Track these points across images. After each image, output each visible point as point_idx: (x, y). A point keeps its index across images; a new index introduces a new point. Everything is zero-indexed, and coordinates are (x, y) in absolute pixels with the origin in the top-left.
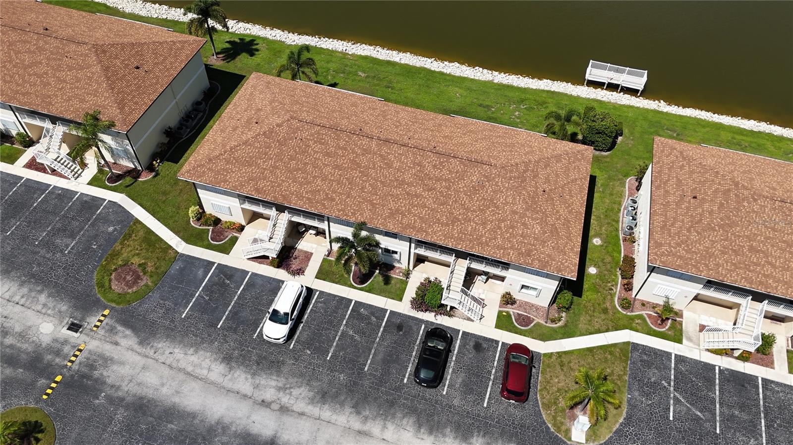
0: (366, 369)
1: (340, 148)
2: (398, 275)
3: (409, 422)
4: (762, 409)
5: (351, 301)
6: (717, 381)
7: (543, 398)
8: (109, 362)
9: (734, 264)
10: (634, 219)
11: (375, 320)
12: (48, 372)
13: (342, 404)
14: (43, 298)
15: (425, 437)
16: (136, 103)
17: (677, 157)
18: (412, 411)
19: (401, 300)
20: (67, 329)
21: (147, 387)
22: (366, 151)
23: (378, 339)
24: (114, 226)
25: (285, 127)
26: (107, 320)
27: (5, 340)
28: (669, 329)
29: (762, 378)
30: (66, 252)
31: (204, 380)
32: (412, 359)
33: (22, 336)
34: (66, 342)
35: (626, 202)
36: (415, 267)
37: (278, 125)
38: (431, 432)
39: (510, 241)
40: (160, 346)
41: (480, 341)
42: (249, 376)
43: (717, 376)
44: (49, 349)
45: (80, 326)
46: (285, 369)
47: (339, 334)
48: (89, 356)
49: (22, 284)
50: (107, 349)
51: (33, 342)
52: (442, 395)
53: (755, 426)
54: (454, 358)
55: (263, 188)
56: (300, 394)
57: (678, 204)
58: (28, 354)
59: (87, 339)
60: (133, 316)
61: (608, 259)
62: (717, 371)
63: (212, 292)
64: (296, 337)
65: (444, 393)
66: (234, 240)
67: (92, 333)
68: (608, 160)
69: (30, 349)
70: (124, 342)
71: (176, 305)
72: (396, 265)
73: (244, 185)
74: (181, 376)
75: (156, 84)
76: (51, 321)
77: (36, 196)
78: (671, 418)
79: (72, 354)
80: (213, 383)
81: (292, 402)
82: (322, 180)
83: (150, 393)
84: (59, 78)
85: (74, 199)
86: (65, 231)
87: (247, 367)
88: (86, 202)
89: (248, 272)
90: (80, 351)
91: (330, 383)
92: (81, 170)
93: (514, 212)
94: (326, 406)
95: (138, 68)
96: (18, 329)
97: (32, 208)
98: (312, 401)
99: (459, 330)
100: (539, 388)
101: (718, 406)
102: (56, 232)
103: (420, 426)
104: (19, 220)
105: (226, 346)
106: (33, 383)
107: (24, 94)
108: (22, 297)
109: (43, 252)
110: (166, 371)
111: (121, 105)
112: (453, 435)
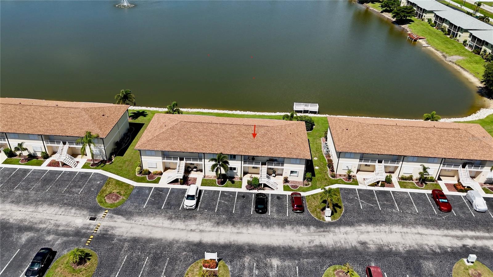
0: (234, 212)
1: (204, 129)
2: (237, 179)
3: (258, 226)
4: (394, 200)
5: (220, 191)
6: (375, 194)
7: (310, 210)
8: (114, 228)
9: (367, 147)
10: (328, 148)
11: (232, 196)
12: (86, 236)
13: (227, 225)
14: (73, 211)
15: (266, 229)
16: (106, 128)
17: (337, 120)
18: (258, 222)
19: (241, 188)
20: (90, 220)
21: (136, 234)
22: (216, 129)
23: (235, 202)
24: (100, 181)
25: (179, 125)
26: (108, 214)
27: (59, 228)
28: (352, 181)
29: (392, 191)
30: (79, 193)
31: (162, 227)
32: (252, 206)
33: (67, 225)
34: (90, 224)
35: (323, 145)
36: (243, 176)
37: (176, 125)
38: (268, 227)
39: (282, 151)
40: (137, 219)
41: (279, 196)
42: (182, 223)
43: (375, 193)
44: (83, 228)
45: (96, 218)
46: (198, 218)
47: (218, 202)
48: (104, 227)
49: (61, 207)
50: (112, 224)
51: (74, 227)
52: (268, 215)
53: (393, 205)
54: (270, 203)
55: (174, 148)
56: (207, 225)
57: (342, 133)
58: (73, 231)
59: (100, 222)
60: (120, 211)
61: (322, 163)
62: (374, 191)
63: (155, 197)
64: (199, 207)
65: (269, 214)
66: (159, 179)
67: (102, 220)
68: (312, 133)
69: (73, 229)
70: (118, 220)
71: (139, 204)
72: (235, 176)
73: (166, 148)
74: (150, 228)
75: (113, 120)
76: (80, 219)
77: (56, 176)
78: (362, 208)
79: (95, 228)
80: (166, 228)
81: (204, 228)
82: (200, 141)
83: (138, 235)
84: (68, 122)
85: (76, 175)
86: (76, 186)
87: (180, 220)
88: (83, 174)
89: (169, 188)
90: (99, 226)
91: (219, 219)
92: (77, 164)
93: (281, 141)
94: (220, 227)
95: (103, 115)
96: (64, 223)
97: (56, 180)
98: (213, 226)
99: (269, 194)
100: (307, 207)
101: (378, 202)
102: (71, 187)
103: (263, 227)
104: (51, 185)
105: (168, 215)
106: (80, 241)
107: (51, 130)
108: (62, 212)
109: (67, 195)
110: (143, 227)
111: (100, 128)
112: (277, 227)
